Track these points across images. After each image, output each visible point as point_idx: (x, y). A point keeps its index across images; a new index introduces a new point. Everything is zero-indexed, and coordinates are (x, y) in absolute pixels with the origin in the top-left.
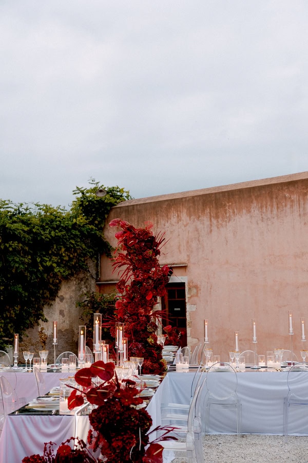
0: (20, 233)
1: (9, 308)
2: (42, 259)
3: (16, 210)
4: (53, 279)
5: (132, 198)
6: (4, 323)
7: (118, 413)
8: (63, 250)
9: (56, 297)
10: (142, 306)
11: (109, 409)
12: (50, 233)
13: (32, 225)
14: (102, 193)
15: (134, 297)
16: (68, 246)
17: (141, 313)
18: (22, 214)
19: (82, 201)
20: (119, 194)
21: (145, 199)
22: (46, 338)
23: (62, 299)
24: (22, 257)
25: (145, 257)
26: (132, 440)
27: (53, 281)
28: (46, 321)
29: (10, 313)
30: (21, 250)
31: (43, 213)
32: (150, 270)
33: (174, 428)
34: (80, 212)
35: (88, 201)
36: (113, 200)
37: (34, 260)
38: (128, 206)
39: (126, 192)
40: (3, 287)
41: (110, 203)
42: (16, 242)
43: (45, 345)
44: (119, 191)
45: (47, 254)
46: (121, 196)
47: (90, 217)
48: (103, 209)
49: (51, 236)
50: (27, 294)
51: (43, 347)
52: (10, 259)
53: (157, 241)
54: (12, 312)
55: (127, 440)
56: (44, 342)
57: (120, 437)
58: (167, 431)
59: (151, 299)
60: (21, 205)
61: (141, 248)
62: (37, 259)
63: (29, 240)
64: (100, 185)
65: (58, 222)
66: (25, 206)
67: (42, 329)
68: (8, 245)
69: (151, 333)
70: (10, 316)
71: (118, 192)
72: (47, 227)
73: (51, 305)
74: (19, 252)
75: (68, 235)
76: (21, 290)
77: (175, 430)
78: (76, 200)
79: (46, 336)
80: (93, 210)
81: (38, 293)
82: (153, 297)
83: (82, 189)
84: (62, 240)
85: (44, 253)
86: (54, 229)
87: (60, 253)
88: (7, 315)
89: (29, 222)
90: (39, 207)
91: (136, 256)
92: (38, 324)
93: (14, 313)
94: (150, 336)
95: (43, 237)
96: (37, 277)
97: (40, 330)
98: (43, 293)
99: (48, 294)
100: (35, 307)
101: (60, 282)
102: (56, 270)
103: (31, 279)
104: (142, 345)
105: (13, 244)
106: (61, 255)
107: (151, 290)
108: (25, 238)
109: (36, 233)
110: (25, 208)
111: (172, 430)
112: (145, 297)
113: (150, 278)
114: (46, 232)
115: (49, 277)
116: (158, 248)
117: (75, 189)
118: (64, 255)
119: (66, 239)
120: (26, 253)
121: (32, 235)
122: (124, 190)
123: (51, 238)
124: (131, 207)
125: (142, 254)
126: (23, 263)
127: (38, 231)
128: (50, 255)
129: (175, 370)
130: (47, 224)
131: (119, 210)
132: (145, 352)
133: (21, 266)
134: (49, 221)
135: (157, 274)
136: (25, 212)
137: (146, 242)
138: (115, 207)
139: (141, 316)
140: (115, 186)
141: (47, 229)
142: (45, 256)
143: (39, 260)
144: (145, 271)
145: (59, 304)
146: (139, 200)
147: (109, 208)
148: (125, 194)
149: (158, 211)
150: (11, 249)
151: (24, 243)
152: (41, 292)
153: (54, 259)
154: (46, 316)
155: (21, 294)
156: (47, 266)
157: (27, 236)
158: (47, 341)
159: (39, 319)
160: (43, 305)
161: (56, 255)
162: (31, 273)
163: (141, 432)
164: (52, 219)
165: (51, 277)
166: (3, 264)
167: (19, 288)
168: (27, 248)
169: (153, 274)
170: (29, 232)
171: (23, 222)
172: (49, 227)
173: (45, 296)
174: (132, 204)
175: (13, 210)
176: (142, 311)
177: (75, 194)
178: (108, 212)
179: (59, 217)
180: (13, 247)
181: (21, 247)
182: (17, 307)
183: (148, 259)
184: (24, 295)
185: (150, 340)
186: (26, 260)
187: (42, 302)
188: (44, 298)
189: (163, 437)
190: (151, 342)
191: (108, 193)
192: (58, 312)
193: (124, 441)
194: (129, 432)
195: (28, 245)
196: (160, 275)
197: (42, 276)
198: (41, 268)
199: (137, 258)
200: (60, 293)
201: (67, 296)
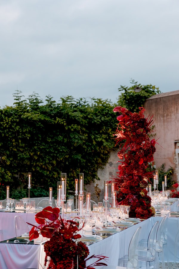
0: (79, 118)
1: (73, 170)
2: (95, 136)
3: (77, 103)
4: (104, 150)
5: (161, 92)
6: (70, 180)
7: (60, 244)
8: (110, 130)
9: (106, 163)
10: (136, 169)
11: (54, 241)
12: (100, 119)
13: (88, 113)
14: (138, 90)
15: (130, 162)
16: (114, 127)
17: (135, 174)
18: (81, 106)
19: (125, 96)
20: (151, 90)
21: (169, 93)
22: (100, 191)
23: (111, 164)
24: (81, 135)
25: (138, 133)
26: (71, 264)
27: (103, 152)
28: (99, 179)
29: (73, 173)
30: (80, 131)
31: (96, 105)
32: (141, 143)
33: (105, 257)
34: (124, 103)
35: (130, 96)
36: (146, 94)
37: (89, 137)
38: (157, 98)
39: (157, 88)
40: (68, 156)
41: (145, 96)
42: (76, 125)
43: (99, 196)
44: (152, 88)
45: (99, 133)
46: (153, 91)
47: (131, 106)
48: (140, 101)
49: (101, 120)
50: (84, 161)
51: (97, 197)
52: (72, 137)
53: (148, 121)
54: (75, 173)
55: (67, 264)
56: (99, 194)
57: (62, 262)
58: (100, 259)
59: (142, 164)
60: (81, 99)
61: (134, 127)
62: (92, 136)
63: (85, 123)
64: (138, 84)
65: (107, 111)
66: (83, 100)
67: (97, 185)
68: (70, 127)
69: (143, 188)
70: (73, 175)
71: (150, 88)
72: (99, 114)
73: (103, 168)
74: (78, 132)
75: (114, 120)
76: (79, 158)
77: (105, 258)
78: (121, 95)
79: (100, 190)
80: (133, 102)
81: (93, 160)
82: (144, 162)
83: (125, 87)
84: (110, 123)
85: (97, 132)
86: (104, 115)
87: (108, 132)
88: (71, 175)
89: (86, 111)
90: (94, 101)
91: (131, 133)
92: (94, 182)
93: (76, 174)
94: (142, 190)
95: (96, 121)
96: (92, 149)
97: (95, 186)
98: (97, 160)
99: (100, 161)
100: (91, 170)
101: (109, 152)
102: (104, 144)
103: (87, 150)
104: (136, 197)
105: (74, 127)
106: (109, 134)
107: (142, 157)
108: (82, 122)
109: (90, 119)
110: (84, 101)
111: (103, 258)
112: (138, 163)
113: (141, 148)
114: (98, 118)
115: (101, 149)
116: (148, 127)
117: (120, 87)
118: (110, 133)
119: (112, 122)
120: (84, 132)
121: (88, 120)
122: (155, 87)
123: (101, 122)
124: (159, 99)
125: (135, 131)
126: (81, 139)
127: (92, 117)
128: (101, 134)
129: (160, 216)
130: (99, 112)
131: (150, 101)
132: (138, 202)
133: (80, 141)
134: (101, 110)
135: (146, 146)
136: (84, 104)
137: (138, 122)
138: (148, 99)
139: (135, 176)
140: (149, 84)
141: (99, 115)
142: (97, 134)
143: (93, 137)
144: (138, 144)
145: (109, 168)
146: (165, 94)
147: (144, 100)
148: (156, 90)
149: (177, 101)
150: (72, 130)
151: (82, 126)
152: (95, 159)
153: (103, 136)
154: (99, 176)
155: (80, 160)
156: (98, 141)
157: (84, 121)
158: (101, 193)
159: (94, 178)
160: (97, 168)
161: (105, 134)
162: (88, 146)
163: (78, 258)
164: (103, 109)
165: (102, 149)
166: (68, 140)
167: (79, 157)
168: (84, 129)
169: (143, 146)
170: (85, 118)
171: (81, 111)
172: (101, 114)
173: (99, 162)
174: (159, 97)
175: (76, 103)
176: (136, 172)
177: (120, 90)
178: (143, 103)
179: (108, 107)
180: (74, 128)
181: (80, 129)
182: (78, 170)
183: (139, 135)
184: (82, 161)
185: (142, 193)
186: (84, 138)
187: (96, 166)
188: (97, 163)
189: (97, 263)
190: (142, 194)
191: (143, 89)
192: (108, 174)
193: (65, 265)
194: (68, 258)
195: (85, 126)
196: (149, 146)
197: (95, 148)
198: (94, 143)
199: (132, 134)
200: (109, 161)
201: (114, 162)
